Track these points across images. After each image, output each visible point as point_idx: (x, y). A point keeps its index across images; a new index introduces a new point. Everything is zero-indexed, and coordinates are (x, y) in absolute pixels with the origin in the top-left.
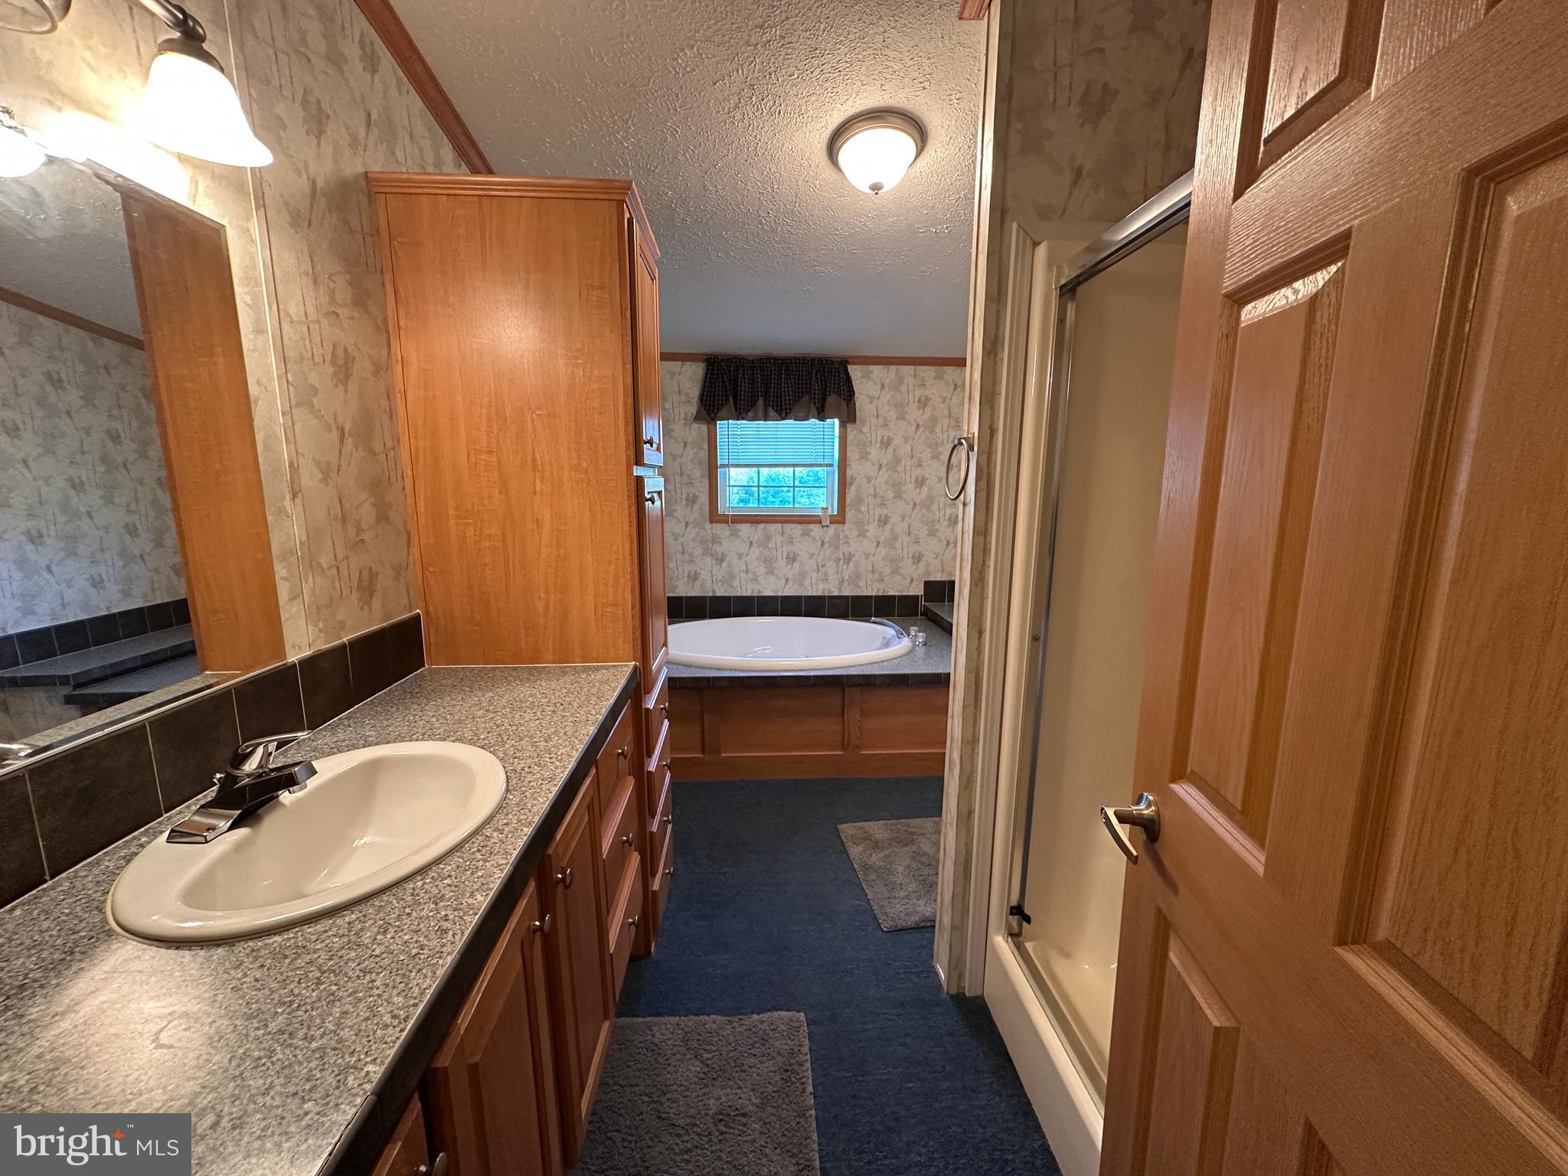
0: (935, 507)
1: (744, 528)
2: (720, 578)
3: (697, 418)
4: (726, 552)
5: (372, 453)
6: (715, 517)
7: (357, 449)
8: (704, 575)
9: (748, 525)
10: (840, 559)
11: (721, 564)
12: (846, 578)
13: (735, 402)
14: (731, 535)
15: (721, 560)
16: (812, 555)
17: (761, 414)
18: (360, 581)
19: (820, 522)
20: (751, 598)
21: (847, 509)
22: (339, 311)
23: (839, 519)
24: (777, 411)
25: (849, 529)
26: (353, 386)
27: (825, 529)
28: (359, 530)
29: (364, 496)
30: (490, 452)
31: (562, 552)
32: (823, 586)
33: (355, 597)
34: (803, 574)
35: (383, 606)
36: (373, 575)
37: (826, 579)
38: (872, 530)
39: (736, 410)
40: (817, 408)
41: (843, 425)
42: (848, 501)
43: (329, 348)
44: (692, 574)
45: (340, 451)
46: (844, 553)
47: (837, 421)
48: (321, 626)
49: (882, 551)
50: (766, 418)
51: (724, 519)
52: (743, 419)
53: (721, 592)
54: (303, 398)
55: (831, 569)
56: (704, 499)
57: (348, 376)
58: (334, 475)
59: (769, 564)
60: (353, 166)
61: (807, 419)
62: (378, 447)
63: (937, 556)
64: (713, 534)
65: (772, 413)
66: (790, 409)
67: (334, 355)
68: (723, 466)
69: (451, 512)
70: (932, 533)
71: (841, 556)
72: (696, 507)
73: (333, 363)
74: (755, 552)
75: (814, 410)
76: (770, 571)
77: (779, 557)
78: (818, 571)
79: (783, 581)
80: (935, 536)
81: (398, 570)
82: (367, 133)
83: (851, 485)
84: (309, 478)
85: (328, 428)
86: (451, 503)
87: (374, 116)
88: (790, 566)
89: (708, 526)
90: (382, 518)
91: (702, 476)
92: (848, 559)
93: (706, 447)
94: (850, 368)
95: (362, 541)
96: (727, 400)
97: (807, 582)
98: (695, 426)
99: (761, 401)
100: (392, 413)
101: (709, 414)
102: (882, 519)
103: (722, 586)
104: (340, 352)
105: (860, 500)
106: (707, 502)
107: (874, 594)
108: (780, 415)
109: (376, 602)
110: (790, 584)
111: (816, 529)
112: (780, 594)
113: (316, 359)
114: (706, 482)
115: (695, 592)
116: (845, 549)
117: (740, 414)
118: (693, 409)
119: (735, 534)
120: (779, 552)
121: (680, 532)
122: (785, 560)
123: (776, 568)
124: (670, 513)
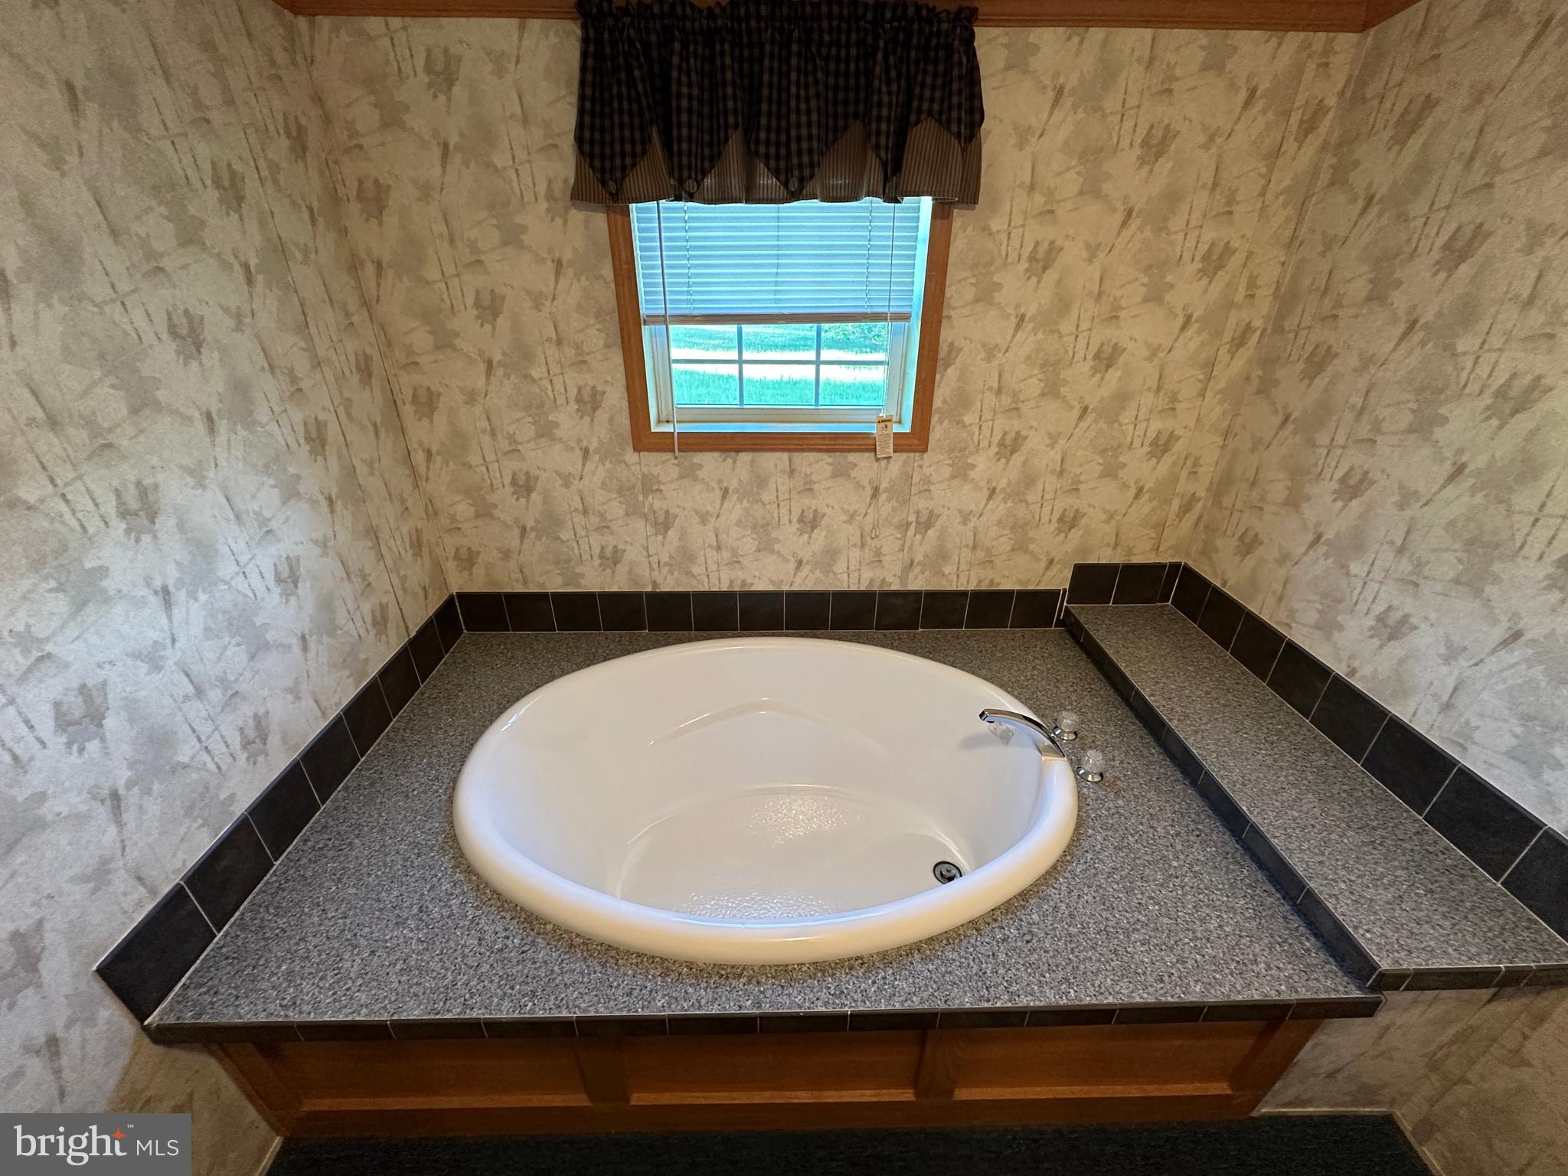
0: (1127, 417)
1: (709, 462)
2: (665, 558)
3: (580, 195)
4: (674, 510)
6: (643, 438)
8: (633, 553)
9: (716, 454)
10: (909, 524)
11: (665, 535)
12: (919, 558)
13: (667, 145)
14: (682, 477)
15: (663, 524)
16: (852, 517)
17: (736, 183)
19: (873, 449)
20: (728, 596)
21: (935, 419)
23: (916, 441)
24: (776, 173)
25: (933, 464)
27: (884, 463)
32: (871, 575)
34: (831, 554)
37: (878, 560)
38: (983, 465)
39: (671, 173)
40: (884, 165)
41: (941, 213)
42: (937, 403)
44: (609, 552)
46: (918, 513)
47: (926, 203)
49: (999, 508)
50: (751, 196)
51: (664, 443)
52: (691, 198)
53: (670, 583)
55: (889, 541)
56: (616, 397)
59: (764, 533)
61: (855, 198)
63: (1111, 516)
64: (644, 476)
65: (766, 180)
66: (812, 165)
68: (654, 319)
70: (1110, 472)
71: (912, 518)
72: (602, 416)
74: (734, 510)
75: (873, 171)
76: (766, 546)
77: (785, 520)
78: (863, 545)
79: (792, 565)
80: (1116, 477)
83: (947, 366)
88: (805, 537)
89: (631, 457)
91: (607, 346)
92: (926, 524)
93: (608, 272)
96: (646, 141)
97: (840, 567)
98: (577, 216)
99: (734, 148)
101: (603, 183)
102: (1008, 442)
103: (671, 572)
105: (963, 400)
106: (625, 404)
107: (972, 587)
108: (786, 185)
110: (805, 570)
111: (862, 464)
112: (786, 588)
114: (617, 359)
115: (617, 583)
116: (922, 503)
117: (681, 181)
118: (563, 167)
119: (689, 474)
120: (784, 511)
121: (573, 471)
122: (795, 526)
123: (777, 540)
124: (546, 432)
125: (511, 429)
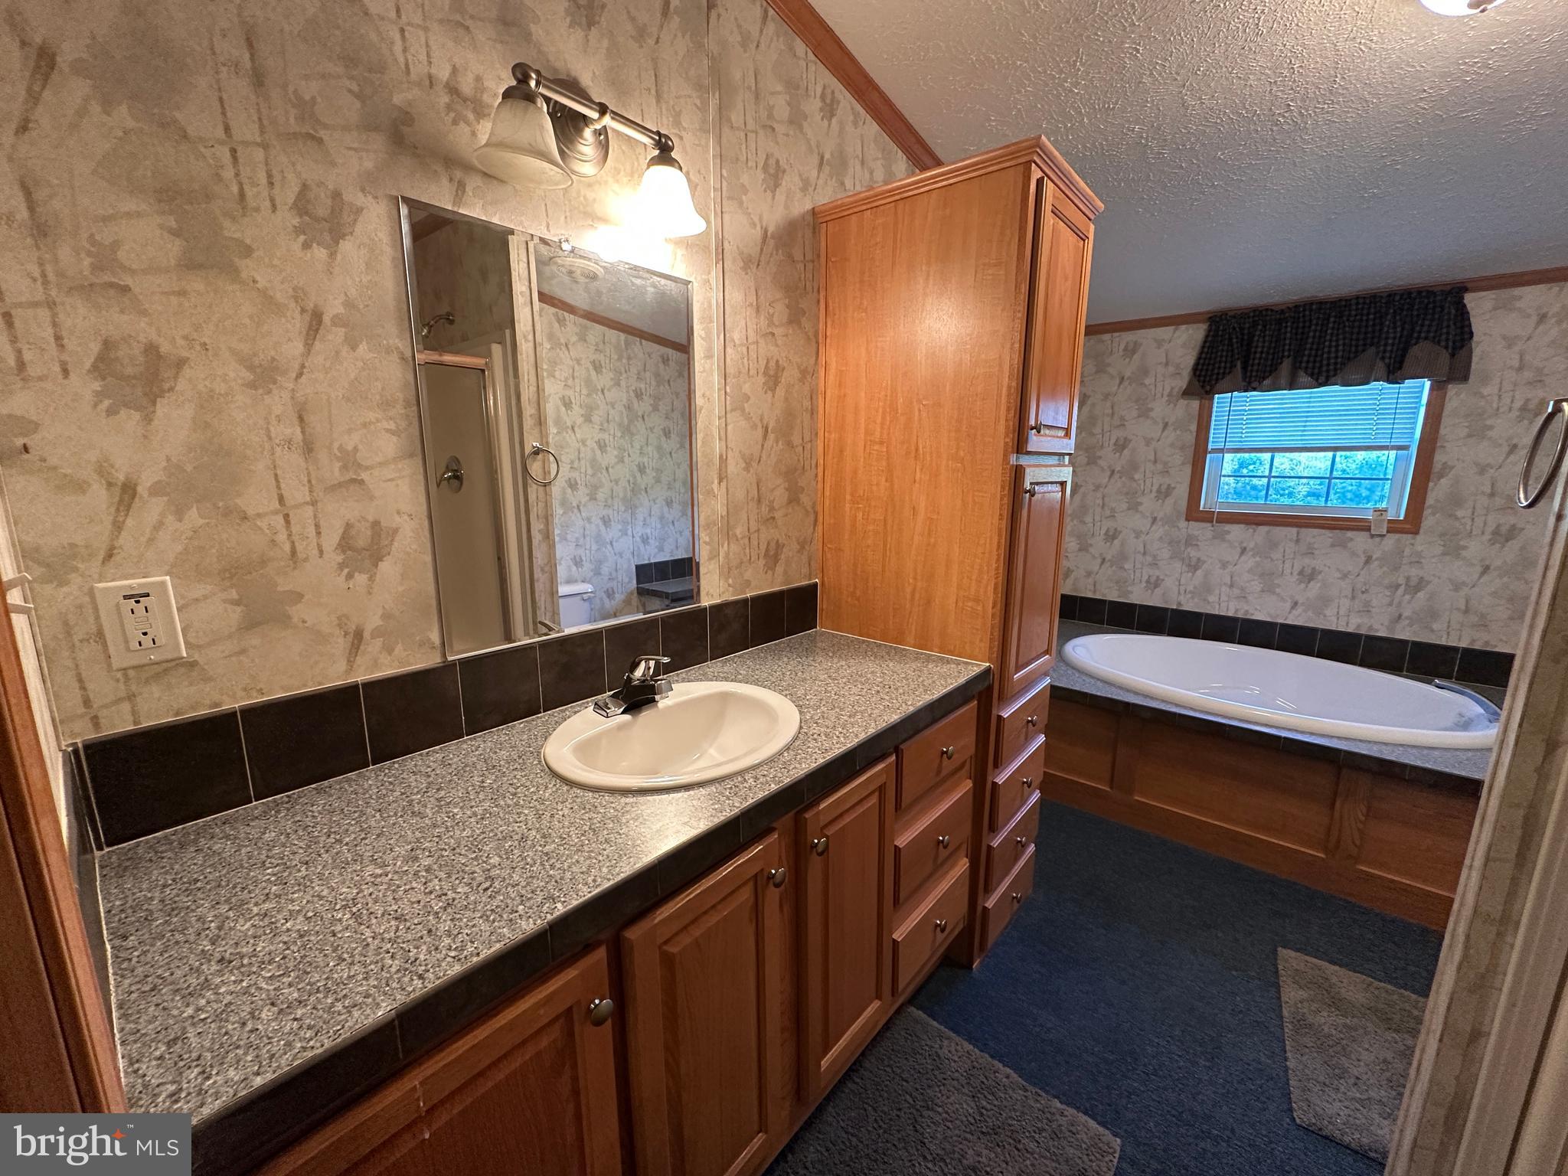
1: (1236, 531)
2: (1190, 588)
3: (1187, 393)
4: (1204, 558)
5: (790, 444)
6: (1194, 512)
7: (777, 442)
8: (1169, 583)
9: (1242, 526)
10: (1398, 586)
11: (1194, 573)
12: (1407, 613)
13: (1244, 368)
14: (1214, 538)
15: (1194, 566)
16: (1345, 576)
17: (1283, 381)
18: (767, 550)
19: (1368, 529)
20: (1233, 620)
21: (1427, 512)
22: (775, 331)
23: (1412, 523)
24: (1312, 375)
25: (1420, 542)
26: (780, 391)
27: (1378, 539)
28: (772, 509)
29: (779, 481)
30: (881, 443)
31: (932, 540)
32: (1359, 621)
33: (762, 562)
34: (1325, 600)
35: (785, 572)
36: (779, 547)
37: (1367, 610)
38: (1476, 547)
39: (1244, 380)
40: (1388, 366)
41: (1438, 388)
42: (1430, 500)
43: (763, 363)
44: (1153, 580)
45: (763, 445)
46: (1408, 579)
47: (1427, 384)
48: (730, 581)
49: (1494, 582)
50: (1292, 386)
51: (1208, 517)
52: (1254, 389)
53: (1190, 605)
54: (737, 404)
55: (1378, 599)
56: (1182, 491)
57: (776, 383)
58: (754, 464)
59: (1269, 582)
60: (802, 205)
61: (1366, 382)
62: (796, 440)
64: (1189, 535)
65: (1304, 378)
66: (1336, 370)
67: (767, 367)
68: (1215, 451)
69: (848, 497)
71: (1401, 581)
72: (1170, 501)
73: (765, 374)
74: (1249, 561)
75: (1380, 367)
76: (1269, 589)
77: (1287, 571)
78: (1353, 598)
79: (1288, 605)
81: (802, 545)
82: (819, 172)
83: (1441, 476)
84: (734, 467)
85: (754, 427)
86: (848, 490)
87: (827, 156)
88: (1303, 586)
89: (1183, 524)
90: (793, 500)
91: (1183, 464)
92: (1419, 585)
93: (1194, 427)
94: (1469, 299)
95: (773, 518)
96: (1233, 366)
97: (1330, 612)
98: (1183, 402)
99: (1286, 366)
100: (813, 412)
101: (1203, 387)
102: (1502, 532)
103: (1192, 598)
104: (772, 364)
105: (1456, 500)
106: (1186, 495)
107: (1464, 644)
108: (1317, 380)
109: (780, 569)
110: (1299, 610)
111: (1360, 540)
112: (1280, 621)
113: (751, 373)
114: (1188, 470)
115: (1154, 600)
116: (1414, 572)
117: (1250, 383)
118: (1182, 383)
119: (1220, 537)
120: (1288, 565)
121: (1144, 529)
122: (1296, 577)
123: (1279, 586)
124: (1134, 507)
125: (1114, 505)
